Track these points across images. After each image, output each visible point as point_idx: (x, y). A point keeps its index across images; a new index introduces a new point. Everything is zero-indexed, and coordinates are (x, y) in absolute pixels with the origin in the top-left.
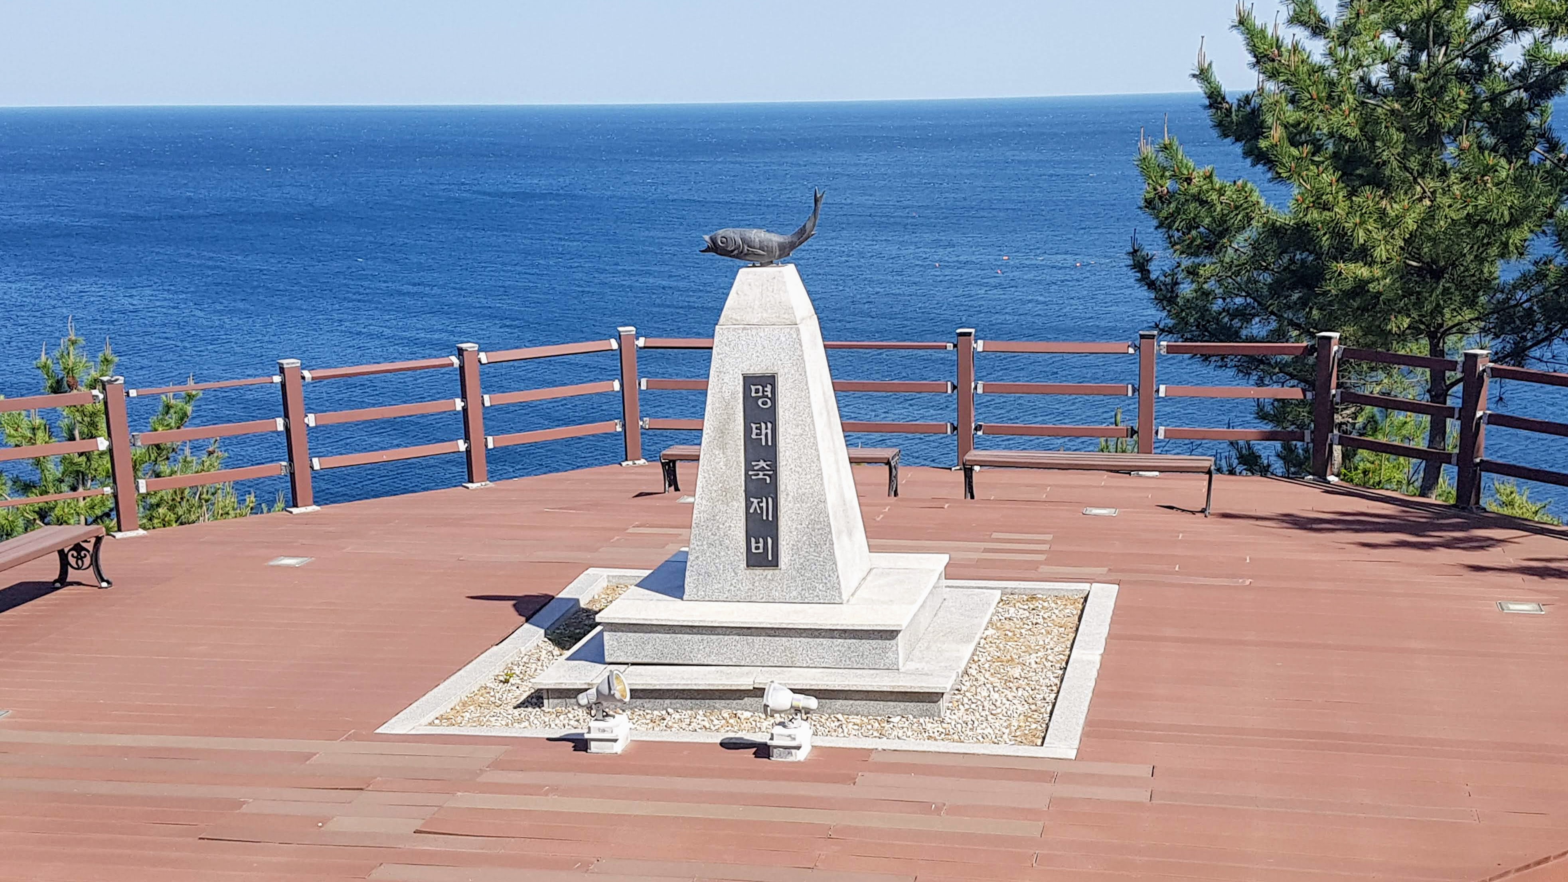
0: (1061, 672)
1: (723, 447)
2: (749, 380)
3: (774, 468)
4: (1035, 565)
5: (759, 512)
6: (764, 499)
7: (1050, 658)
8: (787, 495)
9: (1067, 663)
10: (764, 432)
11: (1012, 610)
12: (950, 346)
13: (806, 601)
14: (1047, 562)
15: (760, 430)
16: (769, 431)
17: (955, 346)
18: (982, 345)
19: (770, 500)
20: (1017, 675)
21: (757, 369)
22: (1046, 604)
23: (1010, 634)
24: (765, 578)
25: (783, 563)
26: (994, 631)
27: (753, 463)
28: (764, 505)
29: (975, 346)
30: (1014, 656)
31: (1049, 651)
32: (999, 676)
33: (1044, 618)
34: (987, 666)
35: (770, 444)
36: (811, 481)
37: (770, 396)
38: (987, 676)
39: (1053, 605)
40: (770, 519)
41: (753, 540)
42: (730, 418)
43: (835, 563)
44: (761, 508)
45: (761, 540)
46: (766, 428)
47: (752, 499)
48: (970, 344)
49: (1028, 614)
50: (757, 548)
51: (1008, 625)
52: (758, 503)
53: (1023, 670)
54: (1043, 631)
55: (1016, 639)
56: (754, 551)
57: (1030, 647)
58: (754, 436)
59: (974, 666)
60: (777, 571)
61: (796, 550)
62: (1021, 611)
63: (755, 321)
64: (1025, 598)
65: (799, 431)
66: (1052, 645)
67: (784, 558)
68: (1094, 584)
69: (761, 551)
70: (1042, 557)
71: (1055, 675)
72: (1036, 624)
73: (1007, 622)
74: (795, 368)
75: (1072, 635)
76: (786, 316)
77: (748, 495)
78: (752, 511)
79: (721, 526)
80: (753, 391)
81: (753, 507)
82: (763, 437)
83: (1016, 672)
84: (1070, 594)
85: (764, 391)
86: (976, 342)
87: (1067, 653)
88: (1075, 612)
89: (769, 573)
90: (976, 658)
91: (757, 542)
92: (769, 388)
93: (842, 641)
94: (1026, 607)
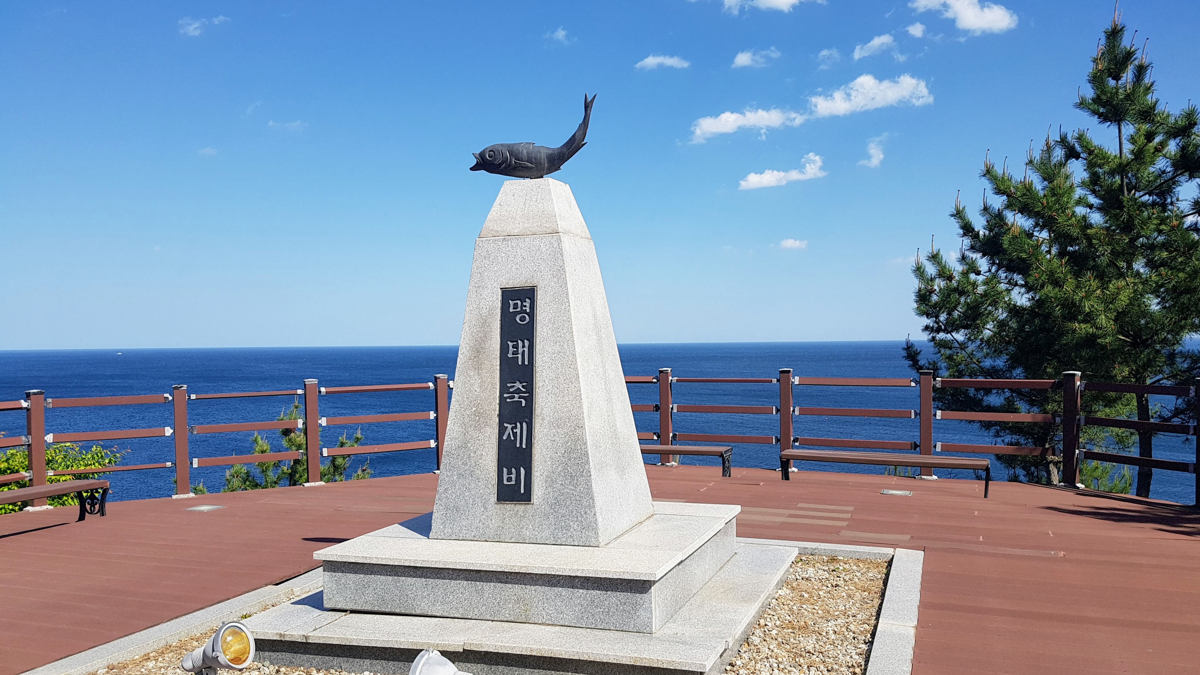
0: (865, 647)
1: (478, 368)
2: (508, 295)
3: (530, 389)
4: (837, 530)
5: (513, 438)
6: (518, 424)
7: (852, 627)
8: (543, 419)
9: (873, 635)
10: (520, 350)
11: (811, 570)
12: (774, 381)
13: (559, 542)
14: (848, 528)
15: (517, 348)
16: (526, 350)
17: (778, 381)
18: (798, 380)
19: (524, 425)
20: (810, 648)
21: (516, 282)
22: (847, 566)
23: (806, 595)
24: (516, 514)
25: (535, 497)
26: (788, 592)
27: (508, 385)
28: (518, 431)
29: (793, 380)
30: (810, 623)
31: (851, 619)
32: (788, 647)
33: (845, 580)
34: (774, 632)
35: (526, 363)
36: (569, 404)
37: (528, 311)
38: (771, 647)
39: (855, 568)
40: (524, 446)
41: (505, 470)
42: (485, 337)
43: (592, 498)
44: (515, 434)
45: (513, 470)
46: (524, 346)
47: (506, 425)
48: (789, 379)
49: (827, 575)
50: (509, 479)
51: (804, 584)
52: (512, 429)
53: (817, 640)
54: (844, 594)
55: (812, 601)
56: (505, 482)
57: (829, 612)
58: (510, 355)
59: (758, 632)
60: (529, 506)
61: (550, 482)
62: (821, 572)
63: (516, 232)
64: (826, 559)
65: (557, 348)
66: (854, 611)
67: (538, 491)
68: (897, 549)
69: (513, 483)
70: (845, 524)
71: (858, 651)
72: (837, 586)
73: (803, 582)
74: (555, 280)
75: (876, 602)
76: (547, 225)
77: (503, 418)
78: (505, 438)
79: (472, 455)
80: (512, 307)
81: (507, 433)
82: (520, 356)
83: (810, 643)
84: (873, 558)
85: (522, 306)
86: (794, 378)
87: (873, 622)
88: (879, 577)
89: (520, 508)
90: (762, 622)
91: (510, 473)
92: (527, 303)
93: (585, 591)
94: (826, 568)
